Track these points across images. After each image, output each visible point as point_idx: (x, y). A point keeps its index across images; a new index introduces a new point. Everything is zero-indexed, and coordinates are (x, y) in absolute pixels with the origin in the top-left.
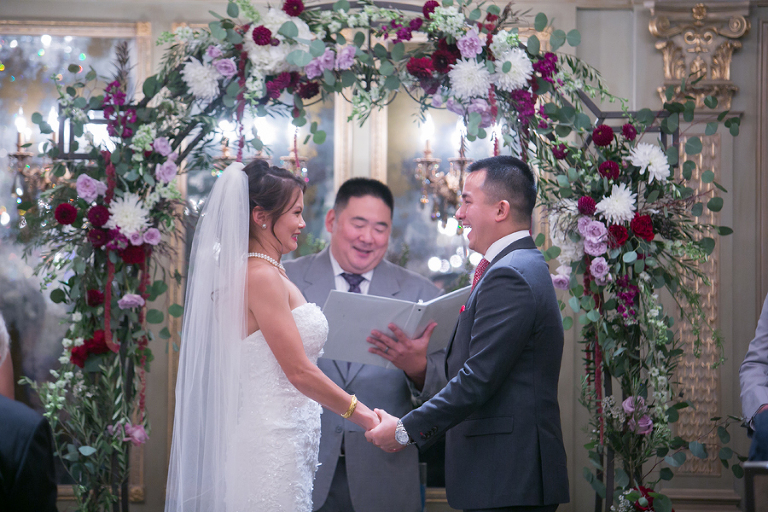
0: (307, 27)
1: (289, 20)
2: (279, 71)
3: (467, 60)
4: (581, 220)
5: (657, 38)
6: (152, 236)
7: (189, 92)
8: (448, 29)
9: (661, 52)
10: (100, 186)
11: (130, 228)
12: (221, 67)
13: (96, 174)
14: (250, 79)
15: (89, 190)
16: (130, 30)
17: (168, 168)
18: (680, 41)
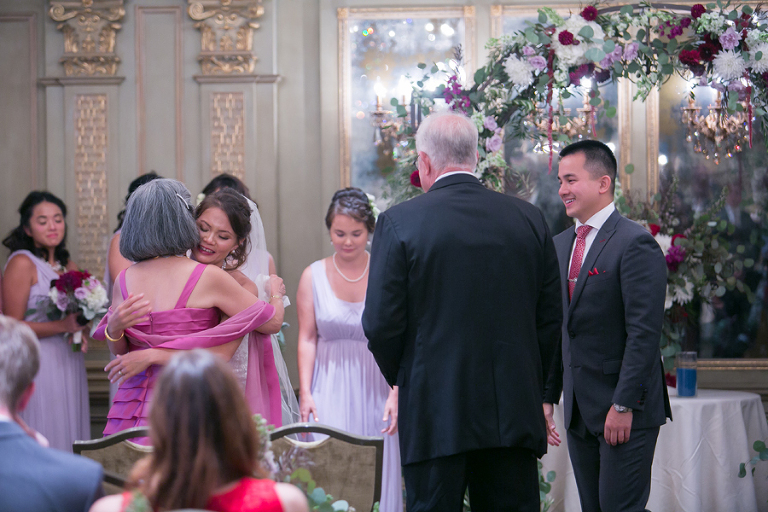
0: (600, 27)
1: (586, 24)
2: (579, 64)
3: (727, 51)
7: (510, 80)
8: (712, 29)
12: (535, 63)
14: (557, 72)
16: (459, 12)
17: (495, 141)
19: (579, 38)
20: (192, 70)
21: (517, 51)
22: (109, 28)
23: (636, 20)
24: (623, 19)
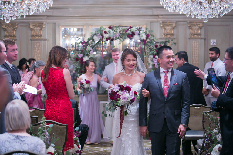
0: (112, 30)
1: (109, 30)
2: (108, 37)
3: (136, 35)
4: (153, 59)
5: (162, 27)
7: (94, 40)
8: (133, 31)
9: (163, 29)
10: (82, 55)
12: (99, 37)
13: (81, 53)
14: (104, 39)
15: (80, 56)
16: (83, 27)
17: (92, 52)
18: (165, 27)
19: (108, 32)
20: (30, 38)
21: (96, 35)
22: (14, 29)
23: (119, 29)
24: (116, 29)
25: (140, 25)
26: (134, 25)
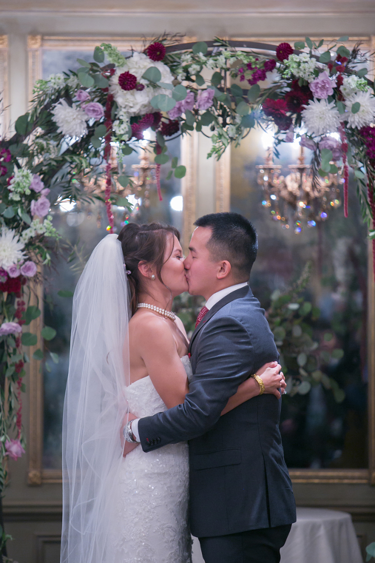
0: (168, 69)
1: (152, 65)
2: (143, 113)
3: (319, 100)
6: (28, 269)
7: (59, 131)
8: (301, 74)
11: (8, 261)
12: (89, 110)
14: (117, 122)
17: (42, 204)
19: (143, 82)
21: (66, 94)
23: (211, 61)
25: (344, 36)
26: (307, 36)
